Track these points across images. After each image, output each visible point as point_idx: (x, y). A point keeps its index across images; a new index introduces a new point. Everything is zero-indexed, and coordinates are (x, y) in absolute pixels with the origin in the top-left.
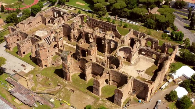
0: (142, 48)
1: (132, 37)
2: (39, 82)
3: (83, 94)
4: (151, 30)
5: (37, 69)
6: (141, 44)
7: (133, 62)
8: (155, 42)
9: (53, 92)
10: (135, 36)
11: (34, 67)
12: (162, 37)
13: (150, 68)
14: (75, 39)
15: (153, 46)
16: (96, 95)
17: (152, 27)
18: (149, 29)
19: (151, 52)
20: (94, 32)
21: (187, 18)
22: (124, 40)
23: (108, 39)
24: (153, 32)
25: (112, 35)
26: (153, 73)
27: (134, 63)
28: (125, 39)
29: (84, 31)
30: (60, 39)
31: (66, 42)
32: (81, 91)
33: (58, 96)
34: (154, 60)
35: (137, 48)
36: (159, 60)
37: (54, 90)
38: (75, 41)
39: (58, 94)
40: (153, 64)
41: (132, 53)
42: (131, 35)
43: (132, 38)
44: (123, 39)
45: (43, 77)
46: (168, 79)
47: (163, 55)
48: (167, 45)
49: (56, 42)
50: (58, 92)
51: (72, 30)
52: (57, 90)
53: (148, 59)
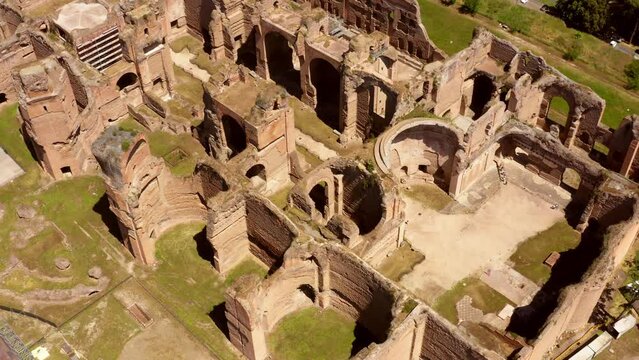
0: (516, 130)
1: (480, 67)
2: (20, 246)
3: (186, 340)
4: (582, 34)
5: (30, 183)
6: (514, 111)
7: (462, 193)
8: (584, 105)
9: (59, 308)
10: (499, 65)
11: (21, 172)
12: (626, 79)
13: (539, 236)
14: (231, 48)
15: (577, 123)
16: (244, 358)
18: (577, 32)
19: (559, 158)
20: (303, 29)
22: (434, 85)
23: (359, 74)
24: (590, 45)
25: (385, 53)
26: (550, 269)
27: (470, 198)
28: (444, 78)
29: (263, 22)
30: (146, 50)
31: (192, 62)
32: (181, 322)
33: (72, 333)
34: (567, 196)
35: (493, 130)
36: (590, 208)
37: (67, 298)
38: (229, 56)
39: (74, 324)
40: (560, 215)
41: (460, 154)
42: (477, 57)
43: (479, 72)
44: (431, 81)
45: (44, 223)
46: (614, 312)
47: (611, 185)
49: (130, 61)
50: (81, 310)
51: (218, 8)
52: (78, 303)
53: (539, 188)
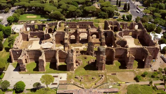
5: (70, 74)
8: (125, 24)
11: (66, 74)
15: (124, 27)
16: (130, 69)
17: (107, 17)
20: (89, 30)
21: (116, 6)
29: (79, 32)
32: (118, 72)
33: (110, 82)
34: (131, 36)
36: (138, 34)
47: (138, 30)
48: (134, 23)
53: (127, 37)
